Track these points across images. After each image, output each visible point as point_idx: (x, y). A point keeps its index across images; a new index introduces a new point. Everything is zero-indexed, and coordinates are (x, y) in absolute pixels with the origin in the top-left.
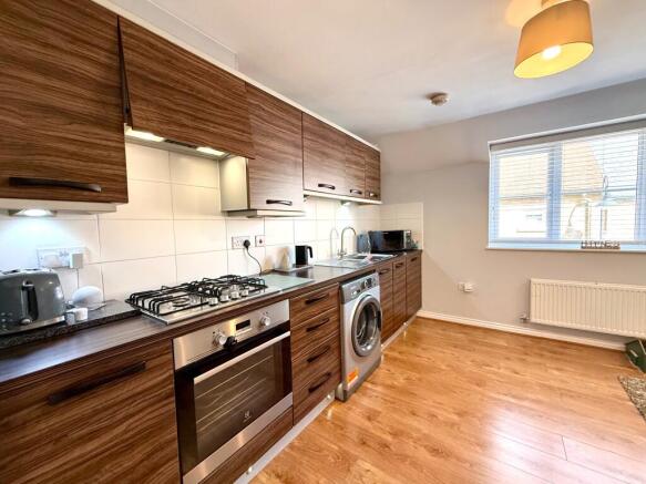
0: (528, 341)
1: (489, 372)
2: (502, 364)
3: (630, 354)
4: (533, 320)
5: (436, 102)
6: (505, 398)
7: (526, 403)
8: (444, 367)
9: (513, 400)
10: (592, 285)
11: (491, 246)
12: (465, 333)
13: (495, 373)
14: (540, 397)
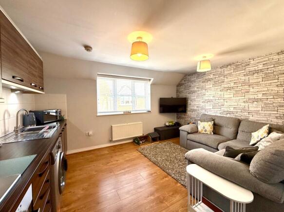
0: (112, 148)
1: (110, 165)
2: (112, 160)
3: (135, 142)
4: (114, 140)
5: (88, 50)
6: (121, 172)
7: (127, 170)
8: (95, 173)
9: (123, 171)
10: (126, 124)
11: (98, 114)
12: (92, 154)
13: (113, 165)
14: (128, 165)
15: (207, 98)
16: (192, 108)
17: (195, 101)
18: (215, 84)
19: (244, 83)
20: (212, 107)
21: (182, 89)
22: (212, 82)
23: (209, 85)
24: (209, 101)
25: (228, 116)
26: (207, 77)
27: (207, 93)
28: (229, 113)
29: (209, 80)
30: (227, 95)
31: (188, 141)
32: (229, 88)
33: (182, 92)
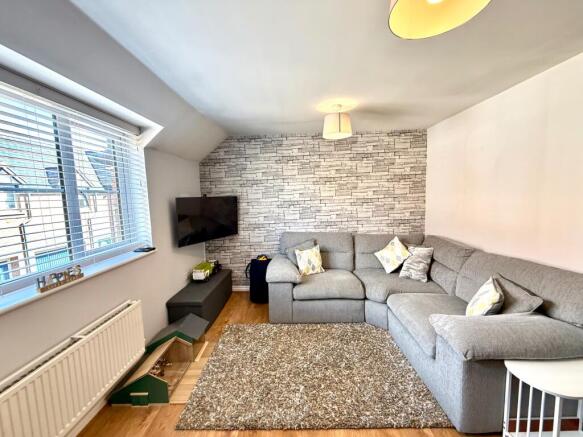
15: (287, 198)
16: (253, 221)
17: (259, 203)
18: (303, 169)
19: (351, 173)
20: (297, 216)
21: (220, 172)
22: (297, 164)
23: (290, 170)
24: (292, 204)
25: (329, 229)
26: (286, 153)
27: (287, 187)
28: (329, 224)
29: (291, 159)
30: (327, 191)
31: (296, 303)
32: (328, 180)
33: (220, 180)
